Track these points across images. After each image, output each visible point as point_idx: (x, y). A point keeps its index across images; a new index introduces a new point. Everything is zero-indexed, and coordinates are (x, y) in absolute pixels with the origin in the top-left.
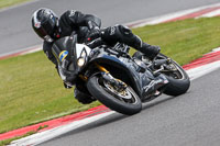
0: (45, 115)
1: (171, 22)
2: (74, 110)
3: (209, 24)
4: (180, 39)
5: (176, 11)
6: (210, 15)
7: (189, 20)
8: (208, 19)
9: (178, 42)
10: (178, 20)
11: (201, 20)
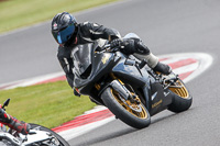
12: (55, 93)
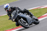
0: (6, 29)
1: (33, 9)
2: (13, 28)
3: (42, 10)
4: (35, 13)
5: (34, 7)
6: (42, 8)
7: (37, 9)
8: (41, 9)
9: (35, 14)
10: (35, 9)
11: (40, 9)
12: (36, 11)
